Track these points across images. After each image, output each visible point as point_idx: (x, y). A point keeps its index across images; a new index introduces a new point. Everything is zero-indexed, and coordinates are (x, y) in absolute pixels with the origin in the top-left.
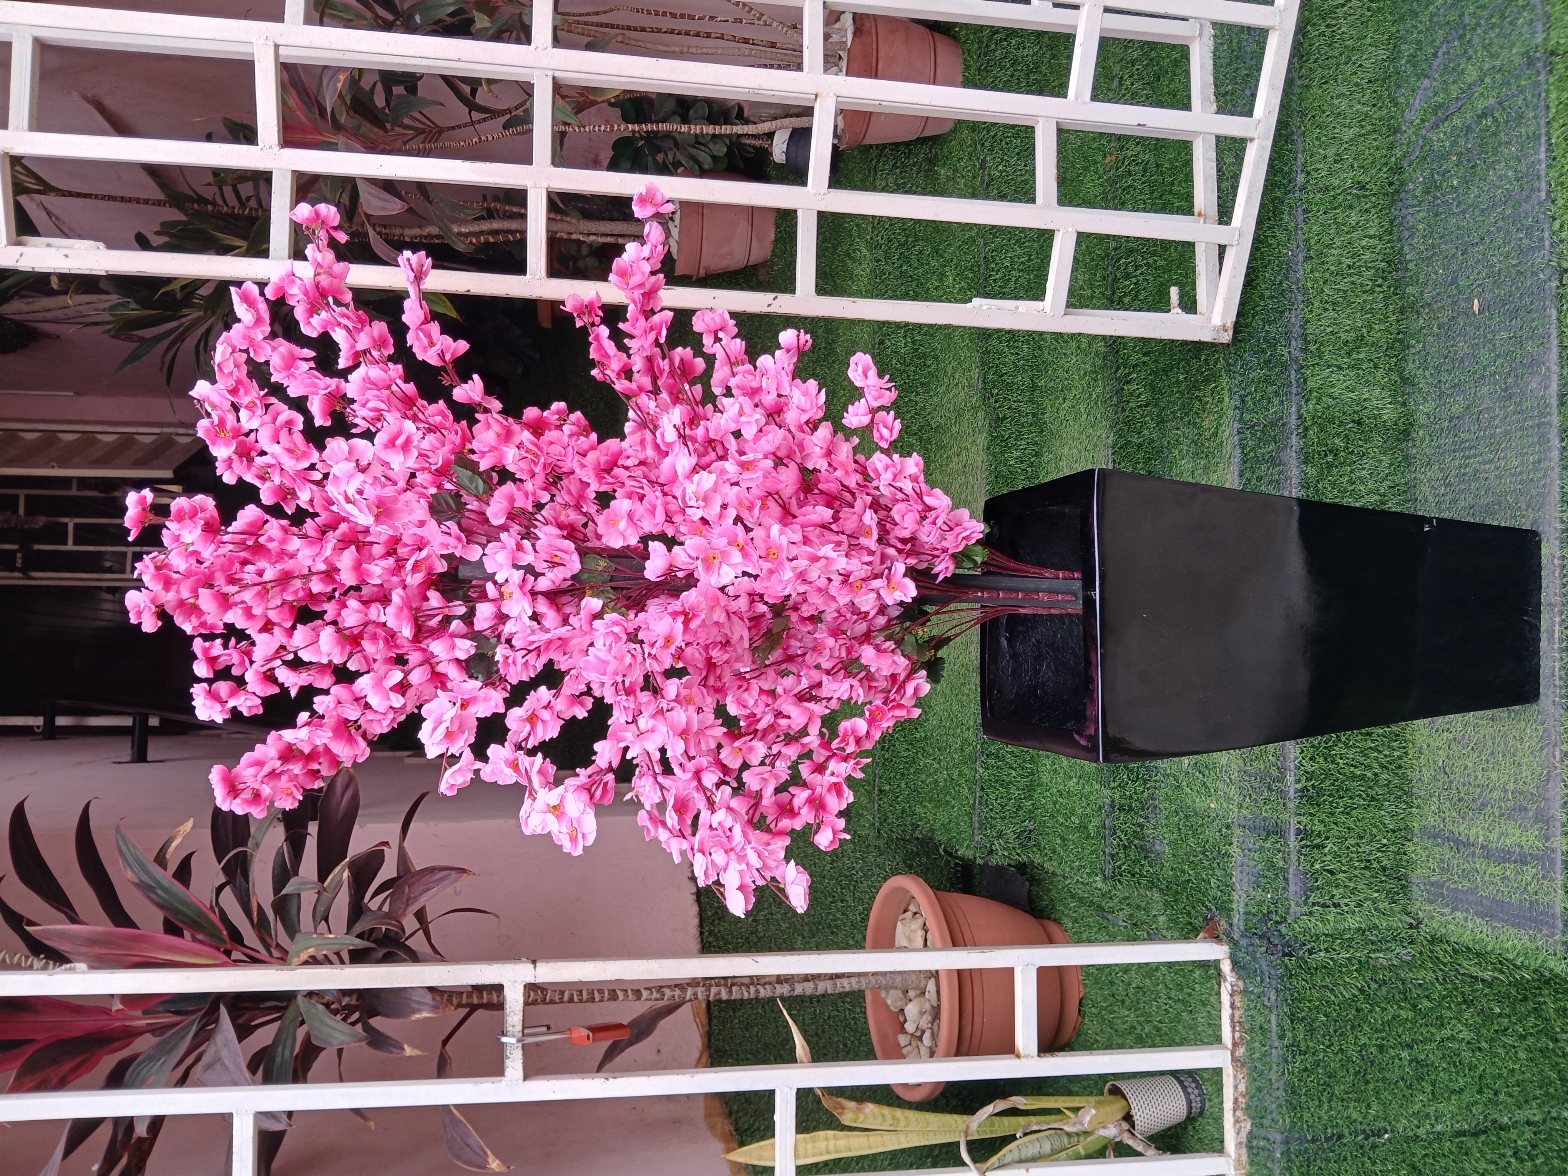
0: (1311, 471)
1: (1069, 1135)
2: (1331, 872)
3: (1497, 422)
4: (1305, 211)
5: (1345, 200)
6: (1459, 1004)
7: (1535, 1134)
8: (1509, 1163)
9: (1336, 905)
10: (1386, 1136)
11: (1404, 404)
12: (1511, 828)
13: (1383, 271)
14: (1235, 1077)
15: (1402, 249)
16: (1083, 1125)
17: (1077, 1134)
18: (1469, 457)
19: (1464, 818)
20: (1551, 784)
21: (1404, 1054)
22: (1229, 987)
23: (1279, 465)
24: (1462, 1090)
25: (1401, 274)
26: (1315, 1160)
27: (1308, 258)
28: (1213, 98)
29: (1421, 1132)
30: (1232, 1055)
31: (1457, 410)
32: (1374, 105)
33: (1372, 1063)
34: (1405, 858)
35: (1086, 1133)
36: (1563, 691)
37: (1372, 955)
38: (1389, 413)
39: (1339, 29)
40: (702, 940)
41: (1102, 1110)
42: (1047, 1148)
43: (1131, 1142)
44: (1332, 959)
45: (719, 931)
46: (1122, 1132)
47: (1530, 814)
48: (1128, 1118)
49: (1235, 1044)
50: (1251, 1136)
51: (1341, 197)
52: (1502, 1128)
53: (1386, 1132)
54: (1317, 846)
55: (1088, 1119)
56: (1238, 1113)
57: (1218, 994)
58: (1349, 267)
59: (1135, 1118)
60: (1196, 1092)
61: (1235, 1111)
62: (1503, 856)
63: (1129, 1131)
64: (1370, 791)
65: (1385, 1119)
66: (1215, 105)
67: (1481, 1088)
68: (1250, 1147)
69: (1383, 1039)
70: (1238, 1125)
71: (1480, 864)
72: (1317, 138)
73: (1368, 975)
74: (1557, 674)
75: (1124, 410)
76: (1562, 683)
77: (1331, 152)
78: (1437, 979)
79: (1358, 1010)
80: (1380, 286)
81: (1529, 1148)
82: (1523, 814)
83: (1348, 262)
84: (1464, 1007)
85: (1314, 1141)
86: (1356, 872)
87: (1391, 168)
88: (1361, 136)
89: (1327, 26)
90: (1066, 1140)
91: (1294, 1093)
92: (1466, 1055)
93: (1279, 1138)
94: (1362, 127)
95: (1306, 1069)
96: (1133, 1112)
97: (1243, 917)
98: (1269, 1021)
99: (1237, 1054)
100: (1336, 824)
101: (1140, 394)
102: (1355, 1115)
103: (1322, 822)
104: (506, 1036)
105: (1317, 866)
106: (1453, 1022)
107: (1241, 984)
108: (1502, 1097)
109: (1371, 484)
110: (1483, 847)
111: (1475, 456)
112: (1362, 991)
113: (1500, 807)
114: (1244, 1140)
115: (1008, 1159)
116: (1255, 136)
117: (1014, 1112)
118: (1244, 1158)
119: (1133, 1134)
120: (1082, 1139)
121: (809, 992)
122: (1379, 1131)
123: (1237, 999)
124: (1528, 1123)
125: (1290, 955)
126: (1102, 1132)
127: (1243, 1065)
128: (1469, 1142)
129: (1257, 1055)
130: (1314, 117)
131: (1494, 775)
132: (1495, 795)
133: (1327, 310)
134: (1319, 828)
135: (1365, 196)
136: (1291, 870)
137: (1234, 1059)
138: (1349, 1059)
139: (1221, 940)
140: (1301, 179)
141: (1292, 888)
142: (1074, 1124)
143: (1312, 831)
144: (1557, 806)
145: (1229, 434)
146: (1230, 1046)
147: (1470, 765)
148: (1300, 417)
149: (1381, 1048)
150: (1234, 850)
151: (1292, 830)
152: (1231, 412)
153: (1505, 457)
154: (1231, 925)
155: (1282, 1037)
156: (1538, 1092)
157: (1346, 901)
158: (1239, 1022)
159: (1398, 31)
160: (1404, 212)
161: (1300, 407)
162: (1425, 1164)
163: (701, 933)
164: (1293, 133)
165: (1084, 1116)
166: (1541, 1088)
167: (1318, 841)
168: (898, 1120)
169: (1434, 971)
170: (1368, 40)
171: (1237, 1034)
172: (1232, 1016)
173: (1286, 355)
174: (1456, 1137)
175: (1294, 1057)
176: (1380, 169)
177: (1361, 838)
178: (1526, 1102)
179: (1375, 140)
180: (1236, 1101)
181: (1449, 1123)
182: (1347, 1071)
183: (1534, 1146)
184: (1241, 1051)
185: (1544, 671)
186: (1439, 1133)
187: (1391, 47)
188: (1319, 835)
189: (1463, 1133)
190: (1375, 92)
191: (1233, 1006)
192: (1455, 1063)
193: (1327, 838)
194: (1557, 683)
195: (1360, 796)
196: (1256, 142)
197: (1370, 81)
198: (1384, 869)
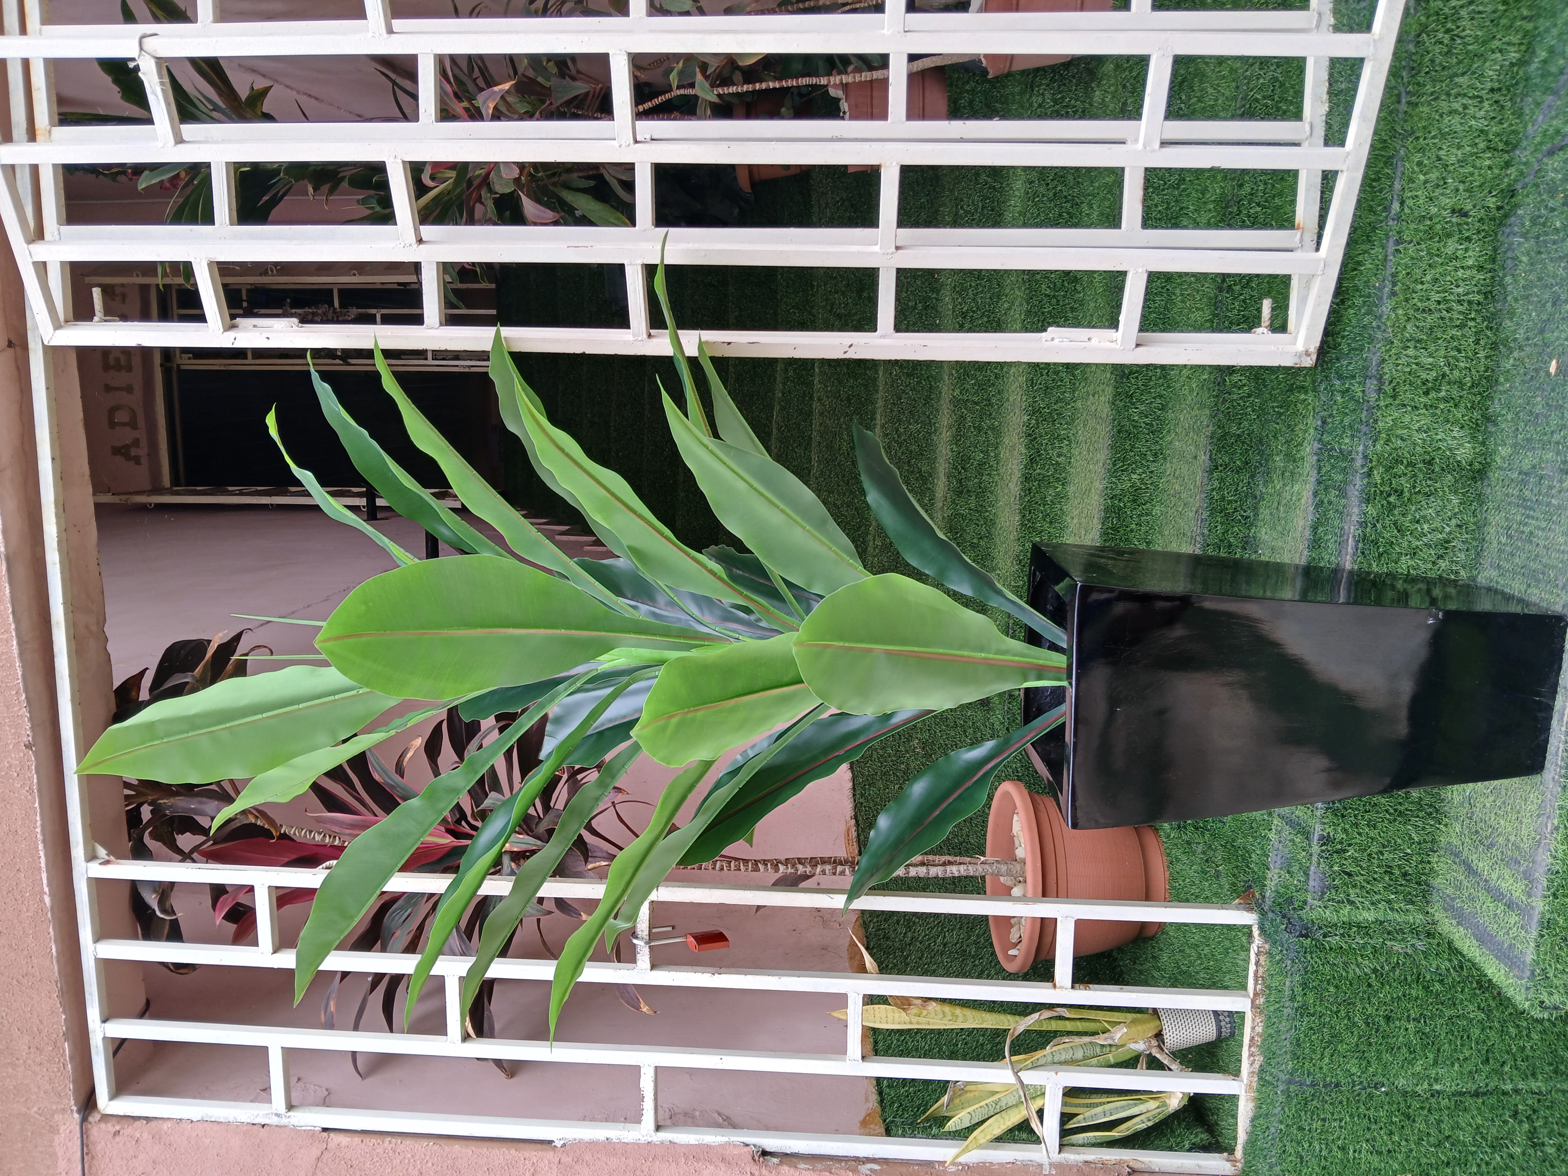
0: (1372, 511)
1: (1103, 1046)
2: (1349, 875)
3: (1554, 491)
4: (1398, 242)
5: (1444, 228)
6: (1475, 989)
7: (1539, 1101)
8: (1505, 1122)
9: (1352, 903)
10: (1383, 1089)
11: (1483, 443)
12: (1507, 873)
13: (1479, 303)
14: (1253, 1020)
15: (1502, 279)
16: (1114, 1040)
17: (1110, 1045)
18: (1528, 517)
19: (1477, 848)
20: (1540, 850)
21: (1411, 1026)
22: (1256, 949)
23: (1344, 497)
24: (1467, 1059)
25: (1499, 306)
26: (1312, 1100)
27: (1394, 294)
28: (1325, 97)
29: (1418, 1089)
30: (1253, 1002)
31: (1526, 465)
32: (1494, 118)
33: (1377, 1030)
34: (1428, 866)
35: (1118, 1046)
36: (1563, 771)
37: (1388, 943)
38: (1465, 452)
39: (1464, 30)
40: (855, 801)
41: (1133, 1029)
42: (1079, 1055)
43: (1158, 1056)
44: (1346, 943)
45: (870, 794)
46: (1150, 1047)
47: (1522, 869)
48: (1159, 1036)
49: (1256, 994)
50: (1262, 1070)
51: (1439, 227)
52: (1505, 1093)
53: (1383, 1085)
54: (1337, 852)
55: (1118, 1035)
56: (1252, 1049)
57: (1248, 950)
58: (1439, 303)
59: (1165, 1037)
60: (1228, 1019)
61: (1250, 1047)
62: (1497, 895)
63: (1159, 1046)
64: (1399, 807)
65: (1384, 1076)
66: (1327, 105)
67: (1488, 1060)
68: (1261, 1079)
69: (1392, 1011)
70: (1252, 1058)
71: (1482, 895)
72: (1419, 164)
73: (1383, 959)
74: (1560, 754)
75: (1225, 400)
76: (1563, 764)
77: (1434, 176)
78: (1454, 968)
79: (1369, 985)
80: (1473, 319)
81: (1529, 1112)
82: (1517, 866)
83: (1437, 297)
84: (1477, 992)
85: (1313, 1085)
86: (1375, 876)
87: (1502, 191)
88: (1472, 154)
89: (1448, 31)
90: (1098, 1050)
91: (1299, 1045)
92: (1476, 1032)
93: (1283, 1077)
94: (1476, 144)
95: (1311, 1028)
96: (1164, 1032)
97: (1275, 894)
98: (1284, 984)
99: (1257, 1002)
100: (1360, 834)
101: (1244, 385)
102: (1354, 1070)
103: (1345, 831)
104: (637, 938)
105: (1336, 868)
106: (1466, 1003)
107: (1267, 946)
108: (1507, 1068)
109: (1437, 524)
110: (1486, 881)
111: (1533, 518)
112: (1375, 971)
113: (1502, 853)
114: (1256, 1070)
115: (1041, 1062)
116: (1344, 168)
117: (1061, 1018)
118: (1255, 1085)
119: (1163, 1050)
120: (1113, 1049)
121: (922, 875)
122: (1376, 1084)
123: (1262, 959)
124: (1533, 1093)
125: (1306, 936)
126: (1133, 1046)
127: (1261, 1013)
128: (1469, 1101)
129: (1272, 1008)
130: (1417, 138)
131: (1502, 822)
132: (1501, 840)
133: (1409, 347)
134: (1341, 836)
135: (1467, 224)
136: (1312, 868)
137: (1254, 1006)
138: (1354, 1024)
139: (1252, 909)
140: (1396, 206)
141: (1311, 883)
142: (1106, 1039)
143: (1335, 839)
144: (1541, 870)
145: (1309, 450)
146: (1251, 995)
147: (1488, 805)
148: (1365, 457)
149: (1388, 1018)
150: (1272, 835)
151: (1316, 835)
152: (1312, 431)
153: (1554, 531)
154: (1264, 897)
155: (1293, 999)
156: (1547, 1068)
157: (1360, 899)
158: (1262, 977)
159: (1536, 28)
160: (1510, 238)
161: (1366, 447)
162: (1420, 1114)
163: (854, 795)
164: (1393, 156)
165: (1115, 1032)
166: (1551, 1064)
167: (1339, 847)
168: (957, 1016)
169: (1450, 960)
170: (1496, 44)
171: (1259, 987)
172: (1256, 971)
173: (1360, 394)
174: (1453, 1095)
175: (1302, 1016)
176: (1490, 192)
177: (1384, 846)
178: (1534, 1075)
179: (1489, 158)
180: (1252, 1039)
181: (1448, 1085)
182: (1352, 1033)
183: (1535, 1111)
184: (1261, 1001)
185: (1551, 748)
186: (1438, 1092)
187: (1523, 48)
188: (1341, 843)
189: (1462, 1094)
190: (1496, 102)
191: (1257, 963)
192: (1462, 1037)
193: (1350, 845)
194: (1559, 763)
195: (1387, 811)
196: (1345, 174)
197: (1492, 90)
198: (1405, 875)
